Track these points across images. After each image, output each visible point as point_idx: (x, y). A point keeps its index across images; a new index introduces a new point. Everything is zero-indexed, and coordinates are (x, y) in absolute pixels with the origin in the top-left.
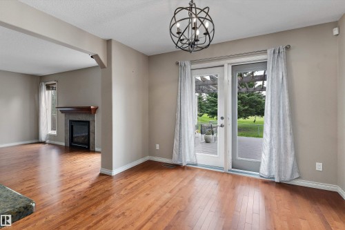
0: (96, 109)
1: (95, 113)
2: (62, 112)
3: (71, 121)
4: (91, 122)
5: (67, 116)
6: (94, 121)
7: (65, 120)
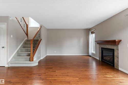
0: (120, 41)
1: (118, 44)
2: (98, 43)
3: (102, 48)
4: (115, 50)
5: (100, 45)
6: (118, 50)
7: (99, 47)
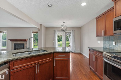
1: (27, 41)
3: (15, 44)
4: (25, 44)
5: (13, 42)
6: (26, 44)
7: (12, 44)
